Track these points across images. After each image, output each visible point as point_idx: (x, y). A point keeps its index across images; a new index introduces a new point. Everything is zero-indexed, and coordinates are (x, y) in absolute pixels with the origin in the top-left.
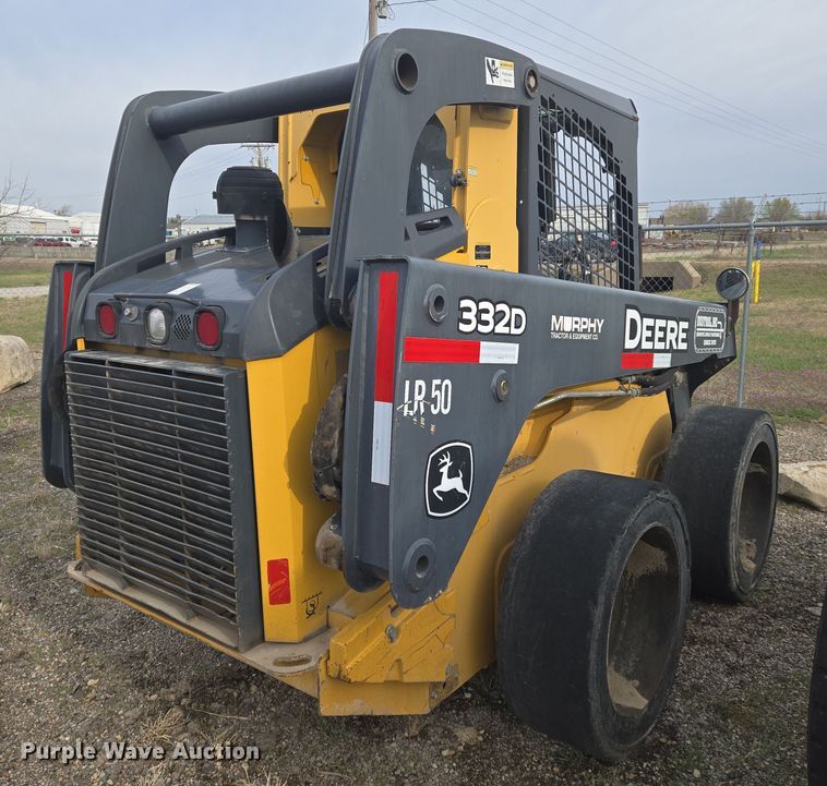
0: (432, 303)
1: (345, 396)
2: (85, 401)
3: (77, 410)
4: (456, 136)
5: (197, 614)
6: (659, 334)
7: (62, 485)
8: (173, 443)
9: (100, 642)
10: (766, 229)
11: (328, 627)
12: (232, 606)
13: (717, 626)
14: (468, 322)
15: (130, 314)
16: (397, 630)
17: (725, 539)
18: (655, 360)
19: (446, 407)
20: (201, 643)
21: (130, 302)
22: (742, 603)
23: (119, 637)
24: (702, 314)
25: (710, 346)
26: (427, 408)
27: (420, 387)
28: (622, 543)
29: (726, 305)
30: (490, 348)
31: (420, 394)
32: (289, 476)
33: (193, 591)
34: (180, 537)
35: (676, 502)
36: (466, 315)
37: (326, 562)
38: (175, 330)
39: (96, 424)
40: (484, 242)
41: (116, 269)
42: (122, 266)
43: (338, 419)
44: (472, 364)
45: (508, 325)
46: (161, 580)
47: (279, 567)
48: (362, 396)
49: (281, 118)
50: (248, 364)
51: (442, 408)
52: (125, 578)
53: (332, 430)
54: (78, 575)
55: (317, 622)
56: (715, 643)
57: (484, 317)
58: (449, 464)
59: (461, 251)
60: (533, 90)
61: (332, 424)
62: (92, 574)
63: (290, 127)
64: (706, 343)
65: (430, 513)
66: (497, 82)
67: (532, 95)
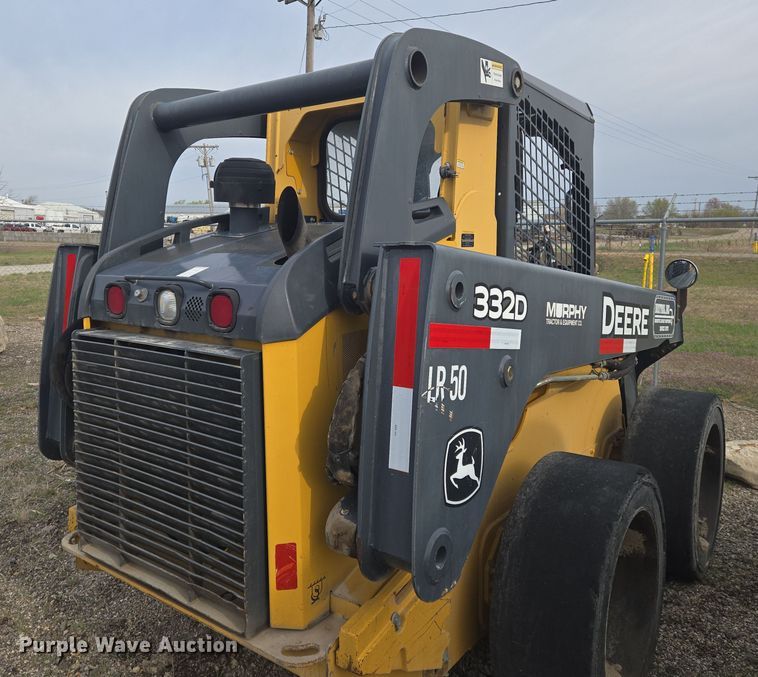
0: (454, 291)
1: (362, 380)
2: (89, 378)
3: (81, 387)
4: (445, 132)
5: (199, 595)
6: (628, 321)
7: (57, 457)
8: (182, 423)
9: (80, 609)
10: (649, 225)
11: (330, 612)
12: (240, 591)
13: (679, 605)
14: (481, 308)
15: (140, 296)
16: (402, 618)
17: (688, 520)
18: (625, 345)
19: (462, 394)
20: (176, 612)
21: (138, 284)
22: (700, 582)
23: (97, 604)
24: (659, 302)
25: (664, 332)
26: (447, 394)
27: (441, 372)
28: (618, 529)
29: (675, 293)
30: (499, 334)
31: (441, 380)
32: (300, 460)
33: (196, 573)
34: (184, 517)
35: (656, 486)
36: (480, 302)
37: (337, 547)
38: (186, 312)
39: (99, 401)
40: (469, 231)
41: (122, 252)
42: (127, 250)
43: (356, 403)
44: (484, 349)
45: (513, 311)
46: (163, 560)
47: (287, 553)
48: (379, 381)
49: (270, 115)
50: (263, 346)
51: (459, 395)
52: (123, 555)
53: (350, 414)
54: (73, 549)
55: (320, 607)
56: (680, 622)
57: (495, 303)
58: (464, 451)
59: (449, 239)
60: (518, 90)
61: (350, 408)
62: (88, 549)
63: (279, 123)
64: (662, 329)
65: (448, 501)
66: (490, 81)
67: (517, 94)
